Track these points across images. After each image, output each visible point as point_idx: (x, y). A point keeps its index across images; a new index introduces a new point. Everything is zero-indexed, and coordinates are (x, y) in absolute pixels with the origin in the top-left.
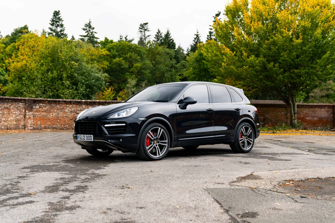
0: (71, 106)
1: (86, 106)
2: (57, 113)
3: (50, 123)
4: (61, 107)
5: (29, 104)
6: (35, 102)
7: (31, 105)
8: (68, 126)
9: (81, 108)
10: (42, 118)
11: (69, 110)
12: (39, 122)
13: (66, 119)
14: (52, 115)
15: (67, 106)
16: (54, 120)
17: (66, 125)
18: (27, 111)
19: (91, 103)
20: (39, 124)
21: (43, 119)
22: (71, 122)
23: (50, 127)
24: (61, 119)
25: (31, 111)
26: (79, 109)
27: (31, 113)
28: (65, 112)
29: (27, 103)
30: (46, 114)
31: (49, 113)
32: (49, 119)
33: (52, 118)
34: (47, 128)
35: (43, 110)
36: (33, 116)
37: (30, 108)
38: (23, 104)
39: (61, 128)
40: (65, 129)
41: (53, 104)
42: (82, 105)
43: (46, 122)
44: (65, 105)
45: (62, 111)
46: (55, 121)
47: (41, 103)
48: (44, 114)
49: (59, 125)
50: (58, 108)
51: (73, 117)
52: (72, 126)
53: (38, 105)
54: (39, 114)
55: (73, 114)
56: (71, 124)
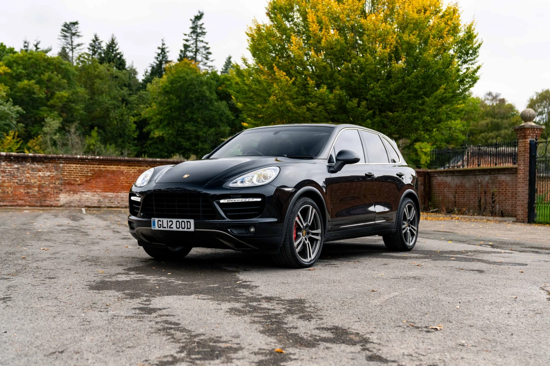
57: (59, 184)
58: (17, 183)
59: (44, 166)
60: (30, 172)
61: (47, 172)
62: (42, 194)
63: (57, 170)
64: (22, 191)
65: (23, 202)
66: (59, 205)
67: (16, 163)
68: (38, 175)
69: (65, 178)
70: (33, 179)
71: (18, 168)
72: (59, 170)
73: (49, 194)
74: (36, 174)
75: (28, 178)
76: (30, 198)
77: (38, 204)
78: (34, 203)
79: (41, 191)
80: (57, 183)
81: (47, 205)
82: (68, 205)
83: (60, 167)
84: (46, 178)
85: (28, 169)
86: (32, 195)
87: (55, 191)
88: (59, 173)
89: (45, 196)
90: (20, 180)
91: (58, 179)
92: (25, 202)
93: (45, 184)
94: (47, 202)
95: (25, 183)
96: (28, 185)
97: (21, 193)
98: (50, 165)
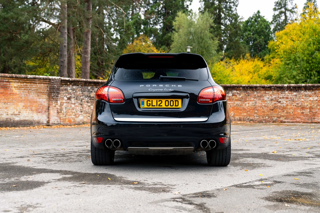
0: (271, 93)
1: (290, 92)
2: (254, 102)
3: (245, 114)
4: (259, 95)
8: (268, 118)
9: (284, 95)
10: (235, 108)
11: (269, 98)
12: (232, 113)
13: (265, 109)
14: (248, 104)
15: (267, 92)
16: (250, 110)
17: (266, 116)
19: (296, 89)
20: (232, 115)
21: (237, 109)
22: (271, 113)
23: (246, 119)
24: (259, 110)
26: (281, 97)
28: (263, 100)
30: (241, 103)
31: (244, 102)
32: (244, 109)
33: (248, 108)
34: (242, 120)
35: (237, 98)
39: (259, 120)
40: (264, 121)
41: (250, 90)
42: (285, 91)
43: (241, 113)
44: (264, 92)
45: (260, 99)
46: (252, 112)
47: (234, 90)
48: (239, 102)
49: (257, 116)
50: (255, 95)
51: (274, 106)
52: (273, 118)
53: (230, 92)
54: (232, 103)
55: (273, 103)
56: (271, 115)
58: (296, 105)
59: (313, 93)
60: (304, 97)
61: (315, 97)
62: (312, 114)
64: (299, 111)
65: (300, 119)
67: (294, 92)
68: (309, 99)
70: (306, 102)
71: (296, 95)
73: (317, 114)
74: (308, 99)
75: (303, 102)
76: (304, 116)
77: (310, 121)
78: (307, 121)
79: (311, 111)
81: (315, 122)
84: (314, 102)
85: (303, 95)
86: (306, 114)
89: (314, 115)
90: (298, 104)
92: (301, 119)
93: (314, 106)
94: (315, 119)
95: (301, 105)
96: (303, 107)
97: (298, 113)
98: (317, 92)
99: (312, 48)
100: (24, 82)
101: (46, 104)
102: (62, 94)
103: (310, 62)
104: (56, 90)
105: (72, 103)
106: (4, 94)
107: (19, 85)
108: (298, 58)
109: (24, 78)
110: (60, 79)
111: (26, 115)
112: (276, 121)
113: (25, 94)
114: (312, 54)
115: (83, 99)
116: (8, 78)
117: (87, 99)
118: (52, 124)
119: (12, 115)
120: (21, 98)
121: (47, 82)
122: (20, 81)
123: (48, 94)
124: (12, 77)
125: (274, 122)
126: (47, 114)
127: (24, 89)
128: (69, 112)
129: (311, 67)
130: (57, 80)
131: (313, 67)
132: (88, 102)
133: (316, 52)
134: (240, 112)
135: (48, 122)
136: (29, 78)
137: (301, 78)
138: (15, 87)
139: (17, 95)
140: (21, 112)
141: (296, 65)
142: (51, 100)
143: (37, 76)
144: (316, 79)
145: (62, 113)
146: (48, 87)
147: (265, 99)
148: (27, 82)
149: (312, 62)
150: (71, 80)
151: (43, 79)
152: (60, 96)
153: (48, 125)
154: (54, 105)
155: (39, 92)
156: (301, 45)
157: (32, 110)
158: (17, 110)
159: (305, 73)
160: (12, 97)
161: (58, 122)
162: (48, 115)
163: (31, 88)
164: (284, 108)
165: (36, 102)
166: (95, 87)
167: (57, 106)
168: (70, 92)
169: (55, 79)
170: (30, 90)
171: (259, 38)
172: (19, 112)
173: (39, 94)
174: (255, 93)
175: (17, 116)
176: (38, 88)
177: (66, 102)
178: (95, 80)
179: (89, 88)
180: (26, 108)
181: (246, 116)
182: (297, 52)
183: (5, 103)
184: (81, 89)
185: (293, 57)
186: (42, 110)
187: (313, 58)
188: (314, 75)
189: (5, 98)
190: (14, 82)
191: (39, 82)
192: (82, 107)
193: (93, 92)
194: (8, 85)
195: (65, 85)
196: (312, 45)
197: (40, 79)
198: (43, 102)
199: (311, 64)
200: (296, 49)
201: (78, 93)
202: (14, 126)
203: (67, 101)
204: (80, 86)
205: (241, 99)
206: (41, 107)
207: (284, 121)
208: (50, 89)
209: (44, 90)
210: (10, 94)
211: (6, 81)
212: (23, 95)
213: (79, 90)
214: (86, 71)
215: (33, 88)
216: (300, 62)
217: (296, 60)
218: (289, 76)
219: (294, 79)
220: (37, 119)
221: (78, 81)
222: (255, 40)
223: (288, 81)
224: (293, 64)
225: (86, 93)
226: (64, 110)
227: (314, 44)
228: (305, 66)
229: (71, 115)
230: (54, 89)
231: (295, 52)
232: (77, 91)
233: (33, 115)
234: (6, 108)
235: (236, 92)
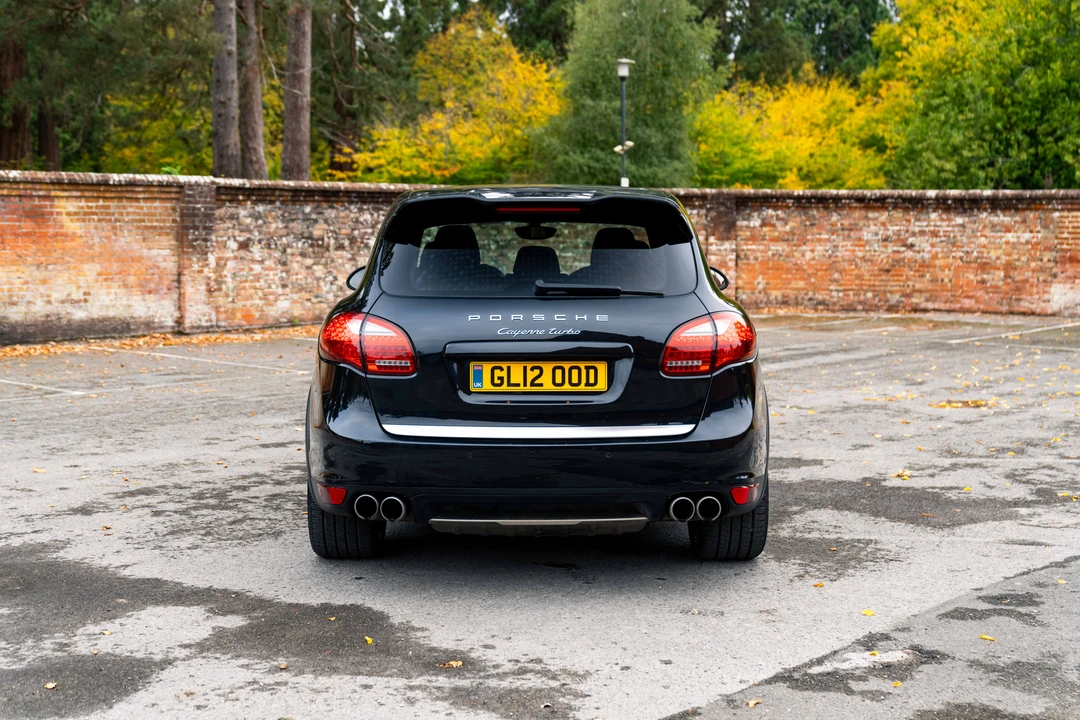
0: (884, 216)
1: (944, 216)
2: (828, 246)
3: (801, 284)
4: (846, 223)
5: (720, 214)
6: (743, 203)
7: (726, 214)
8: (874, 297)
9: (925, 224)
10: (771, 263)
11: (876, 234)
12: (760, 279)
13: (865, 267)
14: (813, 252)
15: (871, 215)
16: (818, 270)
17: (866, 291)
18: (712, 239)
19: (962, 205)
20: (761, 287)
21: (777, 268)
22: (882, 280)
23: (803, 299)
24: (844, 270)
25: (728, 239)
26: (917, 229)
27: (728, 245)
28: (860, 239)
29: (710, 209)
30: (787, 249)
31: (799, 246)
32: (799, 268)
33: (812, 266)
34: (792, 302)
35: (776, 234)
36: (738, 257)
37: (722, 229)
38: (698, 214)
39: (845, 303)
40: (860, 307)
41: (817, 208)
42: (928, 213)
43: (788, 282)
44: (863, 213)
45: (849, 236)
46: (822, 277)
47: (768, 208)
48: (780, 247)
49: (838, 291)
50: (834, 225)
51: (894, 260)
52: (889, 295)
53: (756, 214)
54: (762, 248)
55: (891, 248)
56: (882, 289)
57: (1049, 260)
58: (961, 258)
59: (1017, 218)
60: (987, 232)
61: (1024, 232)
62: (1013, 286)
63: (1046, 227)
64: (971, 277)
65: (973, 302)
66: (1050, 311)
67: (958, 214)
68: (1004, 240)
69: (1065, 247)
70: (995, 249)
71: (963, 226)
72: (1051, 227)
73: (1027, 286)
74: (1001, 238)
75: (984, 246)
76: (987, 292)
77: (1005, 308)
78: (994, 306)
79: (1010, 277)
80: (1045, 259)
81: (1023, 310)
82: (1071, 311)
83: (1052, 220)
84: (1021, 247)
85: (985, 227)
86: (991, 286)
87: (1041, 279)
88: (1051, 235)
89: (1018, 290)
90: (967, 252)
91: (1048, 249)
92: (977, 302)
93: (1018, 260)
94: (1022, 303)
95: (977, 258)
96: (985, 264)
97: (969, 282)
98: (1031, 215)
99: (1015, 56)
100: (98, 198)
101: (170, 265)
102: (222, 232)
103: (1007, 101)
104: (201, 221)
105: (253, 261)
106: (34, 238)
107: (82, 208)
108: (968, 90)
109: (99, 184)
110: (213, 183)
111: (107, 302)
112: (897, 306)
113: (103, 234)
114: (1015, 74)
115: (289, 245)
116: (45, 187)
117: (300, 244)
118: (192, 327)
119: (63, 302)
120: (91, 247)
121: (173, 196)
122: (87, 194)
123: (177, 233)
124: (59, 183)
125: (890, 309)
126: (176, 296)
127: (100, 220)
128: (244, 288)
129: (1009, 118)
130: (205, 189)
131: (1014, 119)
132: (303, 255)
133: (1028, 69)
134: (787, 279)
135: (179, 321)
136: (114, 185)
137: (975, 154)
138: (68, 214)
139: (78, 240)
140: (92, 292)
141: (961, 112)
142: (187, 253)
143: (138, 177)
144: (1024, 156)
145: (222, 293)
146: (174, 209)
147: (866, 235)
148: (108, 195)
149: (1014, 103)
150: (248, 186)
151: (160, 185)
152: (213, 238)
153: (180, 333)
154: (196, 267)
155: (146, 228)
156: (980, 47)
157: (125, 286)
158: (79, 287)
159: (989, 137)
160: (60, 245)
161: (210, 321)
162: (179, 299)
163: (121, 214)
164: (924, 266)
165: (139, 259)
166: (325, 205)
167: (206, 270)
168: (247, 226)
169: (197, 184)
170: (117, 220)
171: (846, 13)
172: (85, 294)
173: (146, 233)
174: (835, 218)
175: (80, 307)
176: (145, 214)
177: (235, 258)
178: (327, 184)
179: (308, 209)
180: (106, 280)
181: (802, 289)
182: (965, 69)
183: (38, 266)
184: (280, 212)
185: (951, 86)
186: (158, 284)
187: (1016, 90)
188: (1019, 142)
189: (38, 250)
190: (67, 197)
191: (147, 196)
192: (287, 272)
193: (321, 221)
194: (46, 207)
195: (230, 201)
196: (1014, 47)
197: (150, 185)
198: (160, 259)
199: (1010, 109)
200: (963, 60)
201: (274, 226)
202: (72, 339)
203: (236, 254)
204: (278, 204)
205: (790, 237)
206: (156, 276)
207: (923, 305)
208: (182, 216)
209: (164, 221)
210: (56, 235)
211: (39, 197)
212: (96, 240)
213: (275, 218)
214: (299, 137)
215: (128, 214)
216: (975, 102)
217: (963, 96)
218: (939, 146)
219: (956, 158)
220: (142, 314)
221: (273, 189)
222: (831, 18)
223: (936, 162)
224: (953, 109)
225: (298, 226)
226: (230, 282)
227: (1020, 42)
228: (990, 115)
229: (251, 297)
230: (196, 215)
231: (959, 69)
232: (270, 220)
233: (130, 303)
234: (44, 282)
235: (773, 213)
